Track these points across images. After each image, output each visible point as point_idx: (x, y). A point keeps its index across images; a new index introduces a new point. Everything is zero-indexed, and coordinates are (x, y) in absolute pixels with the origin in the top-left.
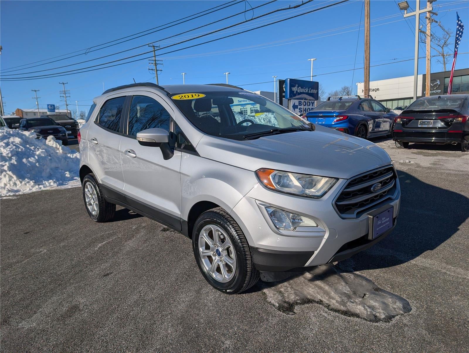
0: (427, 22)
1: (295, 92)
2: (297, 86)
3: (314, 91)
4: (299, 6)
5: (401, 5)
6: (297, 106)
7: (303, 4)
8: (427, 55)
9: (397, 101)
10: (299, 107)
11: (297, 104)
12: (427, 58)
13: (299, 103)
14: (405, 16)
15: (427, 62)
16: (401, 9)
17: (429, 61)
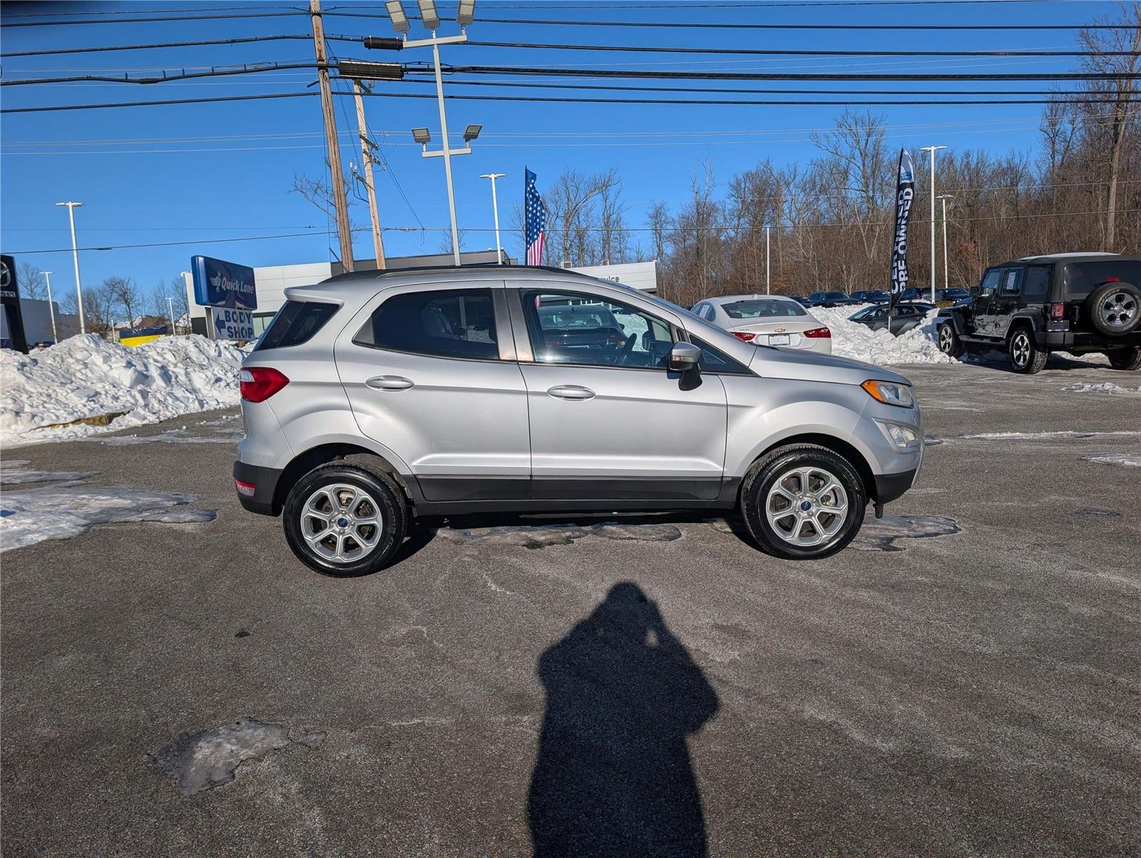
0: (365, 160)
1: (218, 288)
2: (219, 275)
3: (246, 289)
4: (155, 81)
5: (418, 133)
6: (224, 321)
7: (165, 80)
8: (374, 227)
9: (261, 318)
10: (227, 324)
11: (222, 317)
12: (374, 231)
13: (226, 316)
14: (425, 154)
15: (375, 240)
16: (417, 141)
17: (379, 237)
